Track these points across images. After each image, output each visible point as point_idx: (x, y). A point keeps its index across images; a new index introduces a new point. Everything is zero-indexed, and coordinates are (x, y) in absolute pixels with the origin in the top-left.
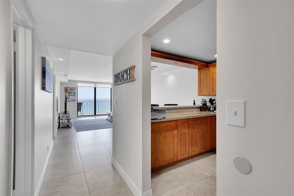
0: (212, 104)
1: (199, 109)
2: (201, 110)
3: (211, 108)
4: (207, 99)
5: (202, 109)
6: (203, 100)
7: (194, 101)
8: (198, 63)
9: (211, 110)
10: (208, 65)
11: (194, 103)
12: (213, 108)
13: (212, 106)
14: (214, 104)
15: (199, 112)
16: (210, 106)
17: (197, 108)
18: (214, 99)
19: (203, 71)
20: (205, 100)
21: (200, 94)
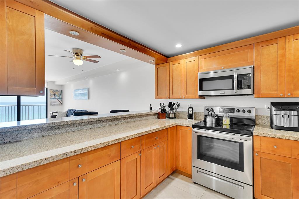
0: (172, 109)
1: (157, 116)
2: (159, 118)
3: (171, 114)
4: (166, 103)
5: (160, 116)
6: (161, 105)
7: (151, 105)
8: (155, 54)
9: (171, 117)
10: (167, 59)
11: (151, 109)
12: (173, 114)
13: (171, 112)
14: (174, 109)
15: (157, 119)
16: (169, 112)
17: (155, 114)
18: (174, 103)
19: (161, 68)
20: (164, 104)
21: (158, 96)
